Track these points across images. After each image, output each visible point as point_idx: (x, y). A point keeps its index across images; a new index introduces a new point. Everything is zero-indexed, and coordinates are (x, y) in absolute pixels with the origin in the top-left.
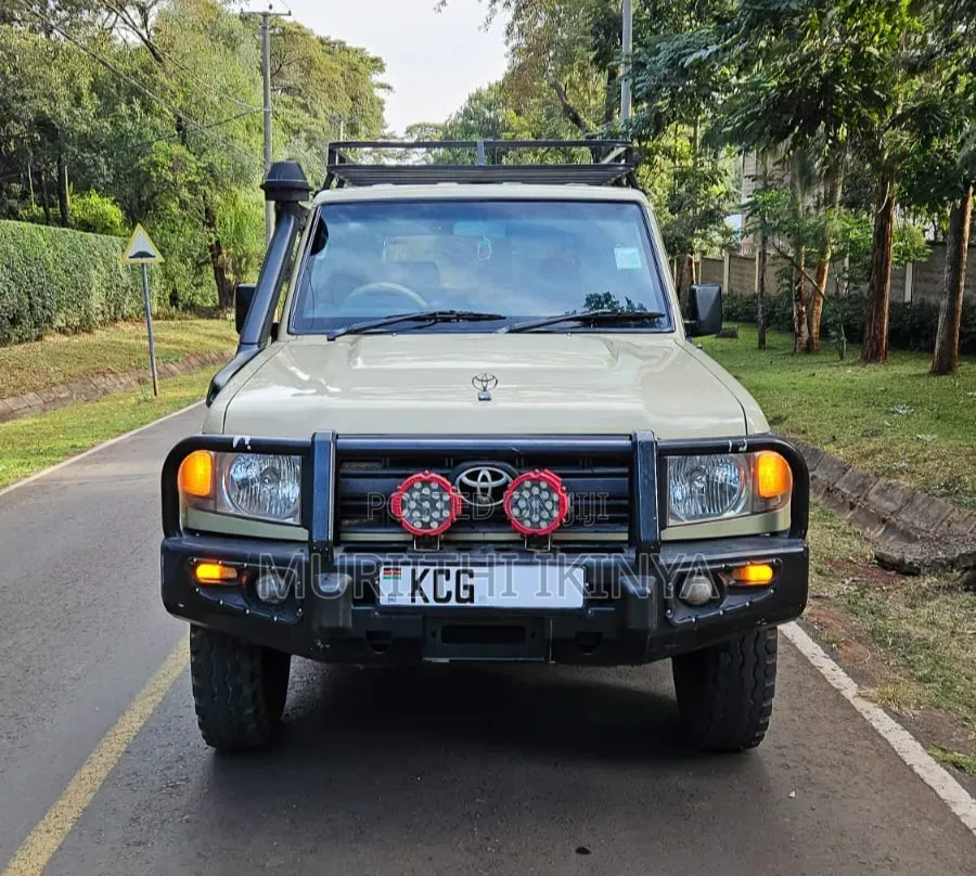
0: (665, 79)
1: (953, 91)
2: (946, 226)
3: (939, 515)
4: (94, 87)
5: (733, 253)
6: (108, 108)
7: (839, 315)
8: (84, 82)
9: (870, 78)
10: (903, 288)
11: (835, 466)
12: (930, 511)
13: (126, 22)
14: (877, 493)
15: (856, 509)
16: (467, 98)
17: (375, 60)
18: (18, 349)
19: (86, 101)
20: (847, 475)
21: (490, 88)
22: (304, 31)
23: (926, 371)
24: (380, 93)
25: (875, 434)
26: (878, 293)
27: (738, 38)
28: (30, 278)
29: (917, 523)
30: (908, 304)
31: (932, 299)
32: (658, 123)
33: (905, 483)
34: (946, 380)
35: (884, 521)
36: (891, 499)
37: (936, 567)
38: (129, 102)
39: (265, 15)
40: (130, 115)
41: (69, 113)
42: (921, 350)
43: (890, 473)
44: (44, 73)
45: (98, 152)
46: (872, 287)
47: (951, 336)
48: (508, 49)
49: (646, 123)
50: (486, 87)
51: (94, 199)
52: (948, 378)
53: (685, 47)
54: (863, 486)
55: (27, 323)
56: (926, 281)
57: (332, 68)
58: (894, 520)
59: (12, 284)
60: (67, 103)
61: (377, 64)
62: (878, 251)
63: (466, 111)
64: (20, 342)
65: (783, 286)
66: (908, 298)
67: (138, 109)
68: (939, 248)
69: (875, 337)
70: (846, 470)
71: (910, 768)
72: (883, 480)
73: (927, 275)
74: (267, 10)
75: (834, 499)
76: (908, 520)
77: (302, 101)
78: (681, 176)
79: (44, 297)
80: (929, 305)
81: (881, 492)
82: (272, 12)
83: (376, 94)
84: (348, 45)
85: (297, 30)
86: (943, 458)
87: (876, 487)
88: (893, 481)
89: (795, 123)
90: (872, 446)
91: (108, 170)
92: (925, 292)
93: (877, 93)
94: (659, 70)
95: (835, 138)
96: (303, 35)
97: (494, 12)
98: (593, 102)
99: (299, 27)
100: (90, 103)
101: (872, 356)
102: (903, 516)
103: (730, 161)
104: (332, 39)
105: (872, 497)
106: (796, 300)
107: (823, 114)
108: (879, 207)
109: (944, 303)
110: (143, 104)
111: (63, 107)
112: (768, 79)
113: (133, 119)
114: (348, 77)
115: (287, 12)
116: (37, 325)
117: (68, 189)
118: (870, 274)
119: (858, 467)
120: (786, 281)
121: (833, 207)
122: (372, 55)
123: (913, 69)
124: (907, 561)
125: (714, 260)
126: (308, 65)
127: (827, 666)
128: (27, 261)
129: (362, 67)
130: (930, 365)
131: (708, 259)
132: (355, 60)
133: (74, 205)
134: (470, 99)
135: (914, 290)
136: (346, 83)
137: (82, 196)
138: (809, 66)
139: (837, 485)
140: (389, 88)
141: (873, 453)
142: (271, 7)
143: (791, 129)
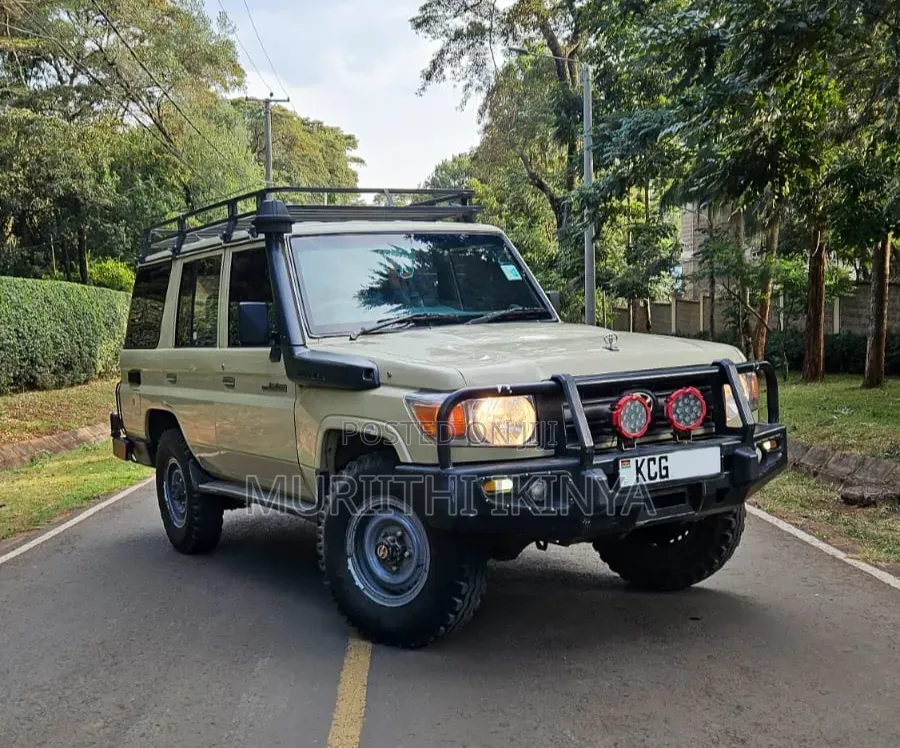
0: (628, 150)
1: (873, 154)
2: (869, 267)
3: (886, 471)
4: (112, 167)
5: (679, 298)
6: (126, 184)
7: (782, 343)
8: (105, 164)
9: (806, 147)
10: (832, 322)
11: (799, 447)
12: (879, 469)
13: (142, 110)
14: (834, 462)
15: (819, 476)
16: (434, 169)
17: (350, 137)
18: (74, 391)
19: (107, 178)
20: (809, 452)
21: (454, 160)
22: (288, 114)
23: (860, 385)
24: (353, 166)
25: (827, 424)
26: (814, 323)
27: (702, 117)
28: (79, 330)
29: (868, 478)
30: (837, 335)
31: (858, 331)
32: (620, 186)
33: (856, 452)
34: (876, 391)
35: (842, 481)
36: (847, 465)
37: (887, 499)
38: (144, 178)
39: (267, 102)
40: (146, 190)
41: (95, 189)
42: (851, 373)
43: (845, 446)
44: (73, 154)
45: (118, 222)
46: (809, 319)
47: (878, 355)
48: (481, 127)
49: (611, 186)
50: (450, 159)
51: (110, 264)
52: (878, 390)
53: (644, 121)
54: (823, 459)
55: (78, 368)
56: (852, 315)
57: (313, 146)
58: (850, 478)
59: (67, 335)
60: (93, 180)
61: (351, 141)
62: (814, 288)
63: (433, 180)
64: (72, 385)
65: (730, 323)
66: (836, 331)
67: (153, 184)
68: (863, 287)
69: (814, 360)
70: (808, 449)
71: (889, 585)
72: (838, 453)
73: (853, 310)
74: (269, 97)
75: (800, 472)
76: (861, 478)
77: (287, 175)
78: (637, 231)
79: (90, 347)
80: (855, 336)
81: (839, 461)
82: (273, 98)
83: (350, 167)
84: (325, 125)
85: (282, 113)
86: (884, 436)
87: (833, 458)
88: (847, 452)
89: (746, 183)
90: (826, 431)
91: (127, 237)
92: (850, 324)
93: (812, 158)
94: (623, 142)
95: (780, 195)
96: (288, 117)
97: (468, 96)
98: (550, 170)
99: (283, 110)
100: (111, 181)
101: (813, 377)
102: (857, 476)
103: (681, 218)
104: (311, 120)
105: (831, 465)
106: (743, 333)
107: (771, 176)
108: (812, 252)
109: (872, 328)
110: (157, 181)
111: (89, 183)
112: (724, 150)
113: (149, 194)
114: (326, 153)
115: (286, 99)
116: (85, 371)
117: (88, 256)
118: (806, 307)
119: (817, 446)
120: (731, 319)
121: (772, 253)
122: (346, 133)
123: (839, 139)
124: (866, 497)
125: (662, 305)
126: (290, 144)
127: (823, 546)
128: (76, 316)
129: (338, 145)
130: (861, 382)
131: (657, 305)
132: (331, 137)
133: (92, 269)
134: (437, 170)
135: (842, 323)
136: (324, 158)
137: (99, 262)
138: (756, 139)
139: (802, 461)
140: (362, 161)
141: (828, 436)
142: (272, 95)
143: (743, 187)
